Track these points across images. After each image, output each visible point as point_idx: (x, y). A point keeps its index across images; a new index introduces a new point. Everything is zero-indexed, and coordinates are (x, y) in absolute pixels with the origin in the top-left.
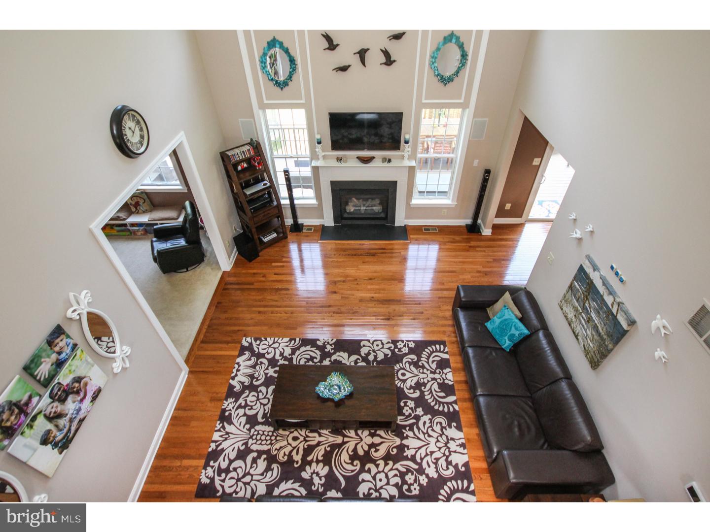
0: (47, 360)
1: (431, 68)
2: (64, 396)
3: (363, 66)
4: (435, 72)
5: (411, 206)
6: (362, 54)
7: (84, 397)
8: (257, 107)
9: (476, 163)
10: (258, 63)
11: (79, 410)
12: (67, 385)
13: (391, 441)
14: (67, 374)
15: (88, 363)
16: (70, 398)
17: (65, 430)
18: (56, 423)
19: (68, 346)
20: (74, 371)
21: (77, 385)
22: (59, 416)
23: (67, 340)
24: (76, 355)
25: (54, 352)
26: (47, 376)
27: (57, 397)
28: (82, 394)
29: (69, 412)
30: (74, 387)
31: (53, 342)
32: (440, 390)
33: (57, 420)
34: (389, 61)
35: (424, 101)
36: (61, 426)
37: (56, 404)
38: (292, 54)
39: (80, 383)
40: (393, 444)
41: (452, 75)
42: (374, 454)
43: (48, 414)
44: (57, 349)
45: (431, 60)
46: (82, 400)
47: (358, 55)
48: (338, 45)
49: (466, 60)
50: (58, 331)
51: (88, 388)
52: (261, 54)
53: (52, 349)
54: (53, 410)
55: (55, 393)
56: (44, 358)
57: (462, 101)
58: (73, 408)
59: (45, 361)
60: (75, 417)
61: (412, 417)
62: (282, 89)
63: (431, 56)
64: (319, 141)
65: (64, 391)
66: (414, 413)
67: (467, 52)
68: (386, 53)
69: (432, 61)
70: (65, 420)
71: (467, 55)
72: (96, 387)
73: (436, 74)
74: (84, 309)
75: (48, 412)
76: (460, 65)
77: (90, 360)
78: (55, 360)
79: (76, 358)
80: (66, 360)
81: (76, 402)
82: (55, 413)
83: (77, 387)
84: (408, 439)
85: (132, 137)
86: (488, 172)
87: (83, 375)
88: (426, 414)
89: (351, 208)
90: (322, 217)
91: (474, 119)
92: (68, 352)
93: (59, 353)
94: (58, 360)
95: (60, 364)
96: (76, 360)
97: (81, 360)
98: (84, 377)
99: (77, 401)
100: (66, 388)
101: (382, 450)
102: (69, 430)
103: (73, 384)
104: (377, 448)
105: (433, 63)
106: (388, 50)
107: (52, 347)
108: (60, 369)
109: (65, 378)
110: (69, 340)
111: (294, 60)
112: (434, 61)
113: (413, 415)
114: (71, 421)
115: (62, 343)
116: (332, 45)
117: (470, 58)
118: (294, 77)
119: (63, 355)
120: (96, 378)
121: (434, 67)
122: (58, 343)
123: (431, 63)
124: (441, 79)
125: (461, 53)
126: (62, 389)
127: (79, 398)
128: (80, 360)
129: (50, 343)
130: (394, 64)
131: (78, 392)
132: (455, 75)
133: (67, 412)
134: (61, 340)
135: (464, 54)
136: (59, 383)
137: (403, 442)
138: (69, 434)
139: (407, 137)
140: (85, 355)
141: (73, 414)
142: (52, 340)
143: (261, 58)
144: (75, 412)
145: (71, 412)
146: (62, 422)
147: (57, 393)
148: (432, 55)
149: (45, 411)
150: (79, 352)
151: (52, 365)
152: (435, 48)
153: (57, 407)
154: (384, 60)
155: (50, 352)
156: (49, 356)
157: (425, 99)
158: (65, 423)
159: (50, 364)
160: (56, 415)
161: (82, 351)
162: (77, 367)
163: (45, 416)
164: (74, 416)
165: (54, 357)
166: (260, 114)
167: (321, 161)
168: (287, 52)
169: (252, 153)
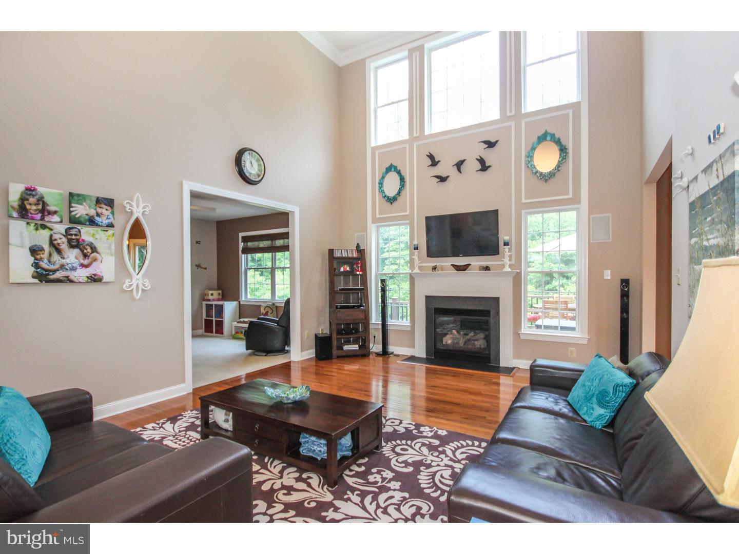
0: (87, 208)
1: (528, 167)
2: (74, 243)
3: (459, 173)
4: (532, 171)
5: (522, 337)
6: (459, 165)
7: (87, 266)
8: (371, 222)
9: (608, 274)
10: (377, 184)
11: (74, 269)
12: (83, 240)
13: (319, 494)
14: (90, 233)
15: (110, 248)
16: (76, 251)
17: (52, 267)
18: (52, 252)
19: (107, 218)
20: (96, 239)
21: (89, 250)
22: (59, 251)
23: (110, 215)
24: (107, 231)
25: (96, 209)
26: (77, 216)
27: (69, 237)
28: (86, 262)
29: (67, 258)
30: (86, 249)
31: (101, 203)
32: (450, 478)
33: (55, 251)
34: (484, 167)
35: (524, 201)
36: (53, 260)
37: (64, 240)
38: (403, 174)
39: (93, 252)
40: (317, 498)
41: (553, 170)
42: (281, 496)
43: (53, 238)
44: (99, 210)
45: (527, 159)
46: (82, 266)
47: (456, 166)
48: (439, 161)
49: (567, 153)
50: (110, 203)
51: (94, 264)
52: (380, 177)
53: (96, 206)
54: (59, 241)
55: (71, 233)
56: (86, 203)
57: (570, 196)
58: (72, 261)
59: (85, 207)
60: (67, 269)
61: (376, 485)
62: (391, 203)
63: (526, 156)
64: (416, 246)
65: (78, 240)
66: (384, 484)
67: (565, 146)
68: (481, 161)
69: (528, 161)
70: (59, 260)
71: (566, 149)
72: (101, 272)
73: (534, 171)
74: (137, 213)
75: (55, 237)
76: (560, 159)
77: (113, 247)
78: (91, 215)
79: (105, 232)
80: (97, 225)
81: (77, 261)
82: (58, 244)
83: (88, 252)
84: (347, 502)
85: (251, 167)
86: (625, 282)
87: (99, 250)
88: (402, 490)
89: (448, 340)
90: (413, 346)
91: (591, 216)
92: (104, 222)
93: (98, 215)
94: (93, 217)
95: (92, 222)
96: (104, 234)
97: (108, 239)
98: (98, 253)
99: (79, 261)
100: (80, 240)
101: (295, 497)
102: (55, 271)
103: (87, 245)
104: (292, 492)
105: (529, 162)
106: (483, 157)
107: (97, 205)
108: (89, 225)
109: (87, 234)
110: (111, 216)
111: (404, 178)
112: (529, 160)
113: (379, 484)
114: (62, 267)
115: (105, 211)
116: (434, 163)
117: (570, 151)
118: (402, 194)
119: (98, 219)
120: (106, 266)
121: (531, 166)
122: (103, 208)
123: (527, 162)
124: (540, 176)
125: (559, 147)
126: (78, 237)
127: (82, 261)
128: (106, 238)
129: (98, 201)
130: (489, 169)
131: (85, 256)
132: (555, 169)
133: (66, 257)
134: (107, 210)
135: (563, 148)
136: (80, 231)
137: (334, 502)
138: (51, 273)
139: (507, 238)
140: (112, 239)
141: (68, 264)
142: (101, 201)
143: (380, 180)
144: (70, 265)
145: (68, 261)
146: (56, 257)
147: (72, 235)
148: (528, 155)
149: (55, 233)
150: (111, 232)
151: (87, 215)
152: (530, 148)
153: (63, 243)
154: (479, 167)
155: (93, 206)
156: (90, 207)
157: (525, 199)
158: (57, 262)
159: (86, 212)
160: (57, 246)
161: (113, 235)
162: (101, 239)
163: (51, 236)
164: (66, 267)
165: (92, 212)
166: (372, 228)
167: (416, 271)
168: (399, 173)
169: (355, 255)
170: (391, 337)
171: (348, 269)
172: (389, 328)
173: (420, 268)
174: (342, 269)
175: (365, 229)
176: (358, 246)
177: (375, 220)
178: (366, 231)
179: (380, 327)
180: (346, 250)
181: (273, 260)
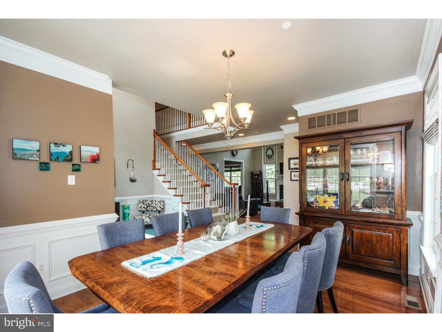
8: (263, 163)
10: (265, 153)
52: (266, 151)
62: (270, 158)
64: (277, 171)
111: (273, 151)
118: (273, 155)
166: (264, 165)
167: (277, 178)
168: (272, 149)
169: (259, 173)
170: (270, 197)
171: (257, 177)
172: (269, 194)
173: (278, 177)
174: (255, 177)
175: (261, 165)
176: (260, 171)
177: (265, 163)
178: (262, 166)
179: (266, 194)
180: (257, 171)
181: (231, 174)
